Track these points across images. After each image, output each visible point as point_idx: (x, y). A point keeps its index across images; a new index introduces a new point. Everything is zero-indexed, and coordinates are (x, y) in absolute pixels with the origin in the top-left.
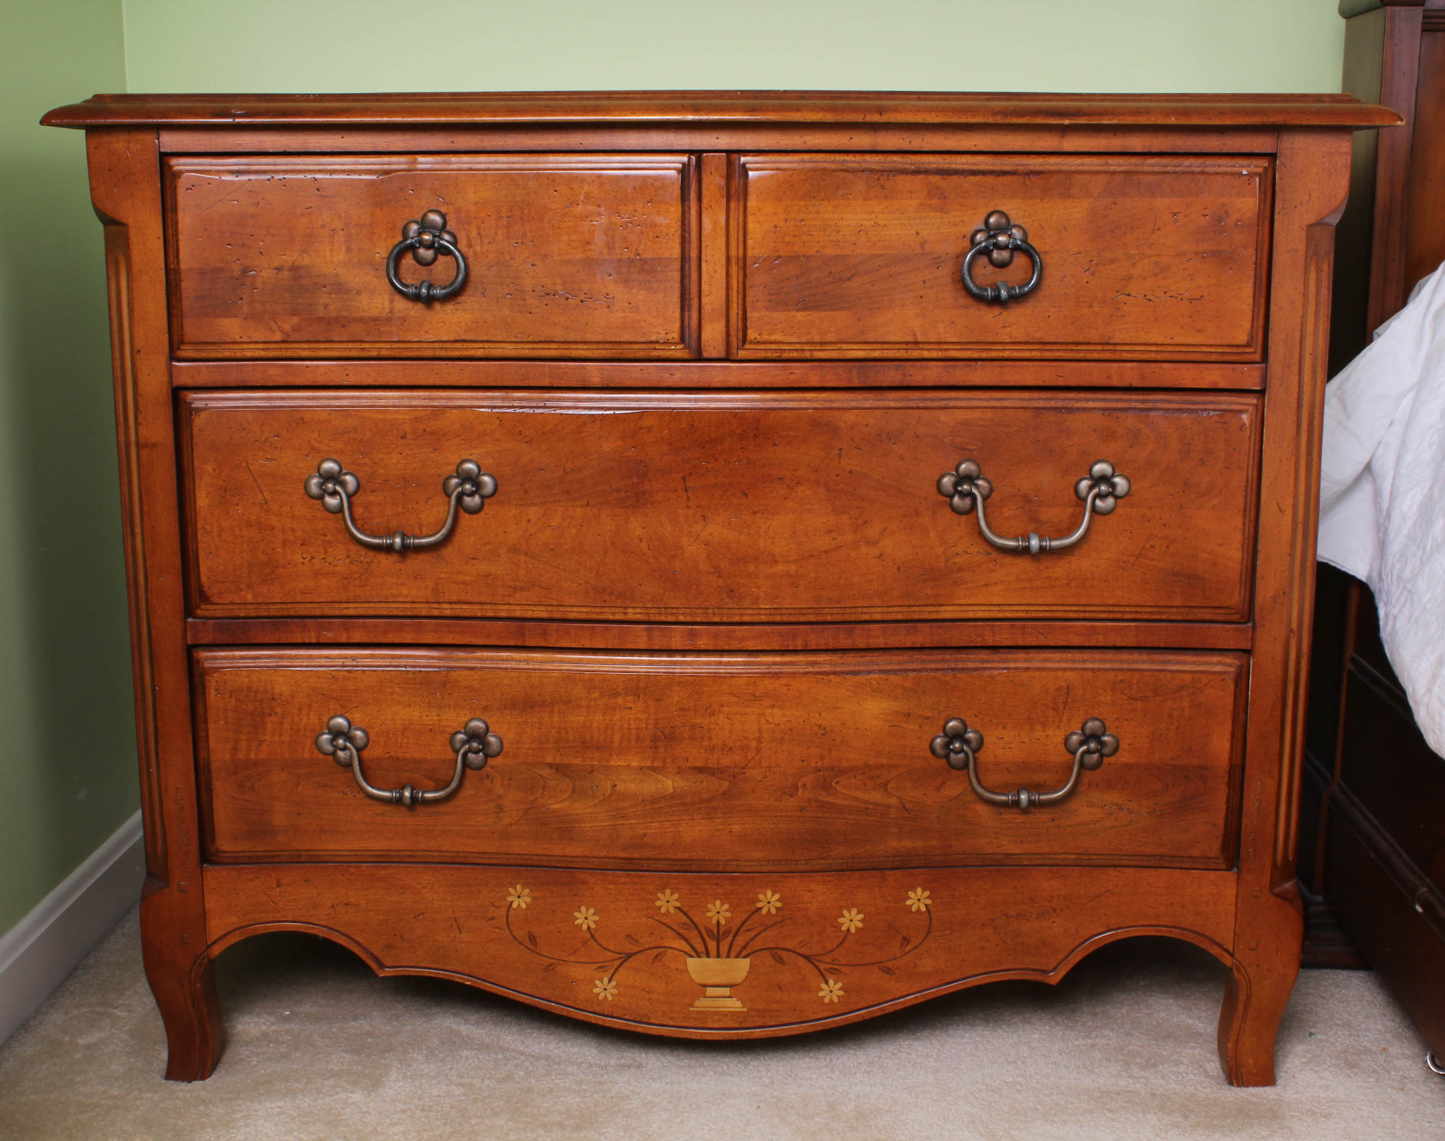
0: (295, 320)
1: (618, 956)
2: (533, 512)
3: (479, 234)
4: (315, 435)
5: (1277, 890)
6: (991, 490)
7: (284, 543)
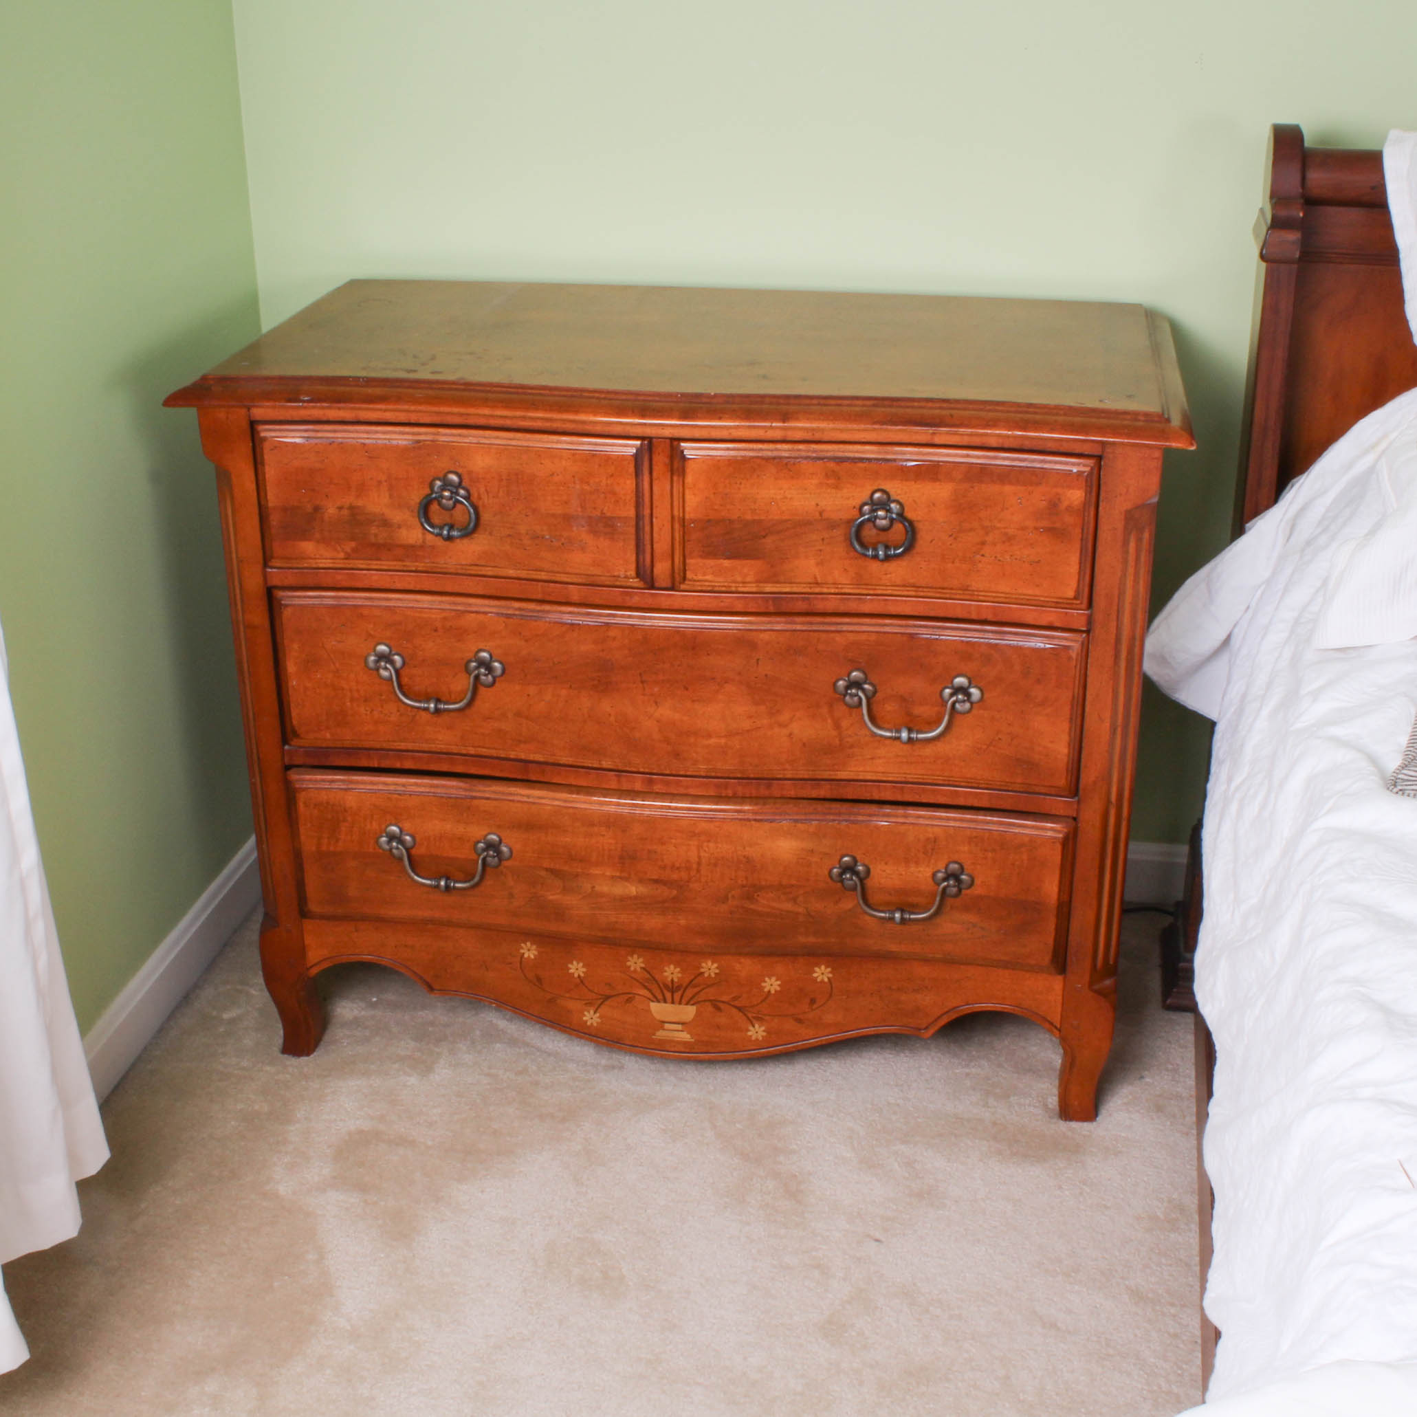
0: (353, 544)
1: (600, 997)
2: (532, 690)
3: (486, 490)
4: (372, 626)
5: (1096, 987)
6: (875, 692)
7: (352, 700)
